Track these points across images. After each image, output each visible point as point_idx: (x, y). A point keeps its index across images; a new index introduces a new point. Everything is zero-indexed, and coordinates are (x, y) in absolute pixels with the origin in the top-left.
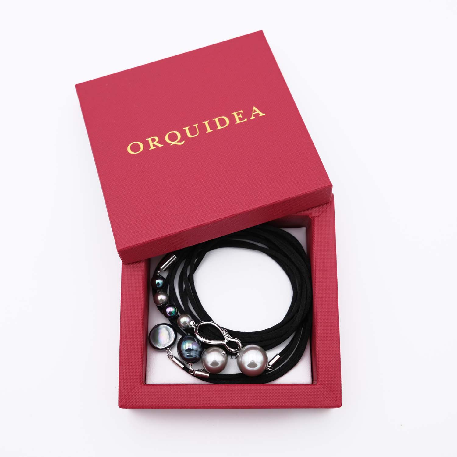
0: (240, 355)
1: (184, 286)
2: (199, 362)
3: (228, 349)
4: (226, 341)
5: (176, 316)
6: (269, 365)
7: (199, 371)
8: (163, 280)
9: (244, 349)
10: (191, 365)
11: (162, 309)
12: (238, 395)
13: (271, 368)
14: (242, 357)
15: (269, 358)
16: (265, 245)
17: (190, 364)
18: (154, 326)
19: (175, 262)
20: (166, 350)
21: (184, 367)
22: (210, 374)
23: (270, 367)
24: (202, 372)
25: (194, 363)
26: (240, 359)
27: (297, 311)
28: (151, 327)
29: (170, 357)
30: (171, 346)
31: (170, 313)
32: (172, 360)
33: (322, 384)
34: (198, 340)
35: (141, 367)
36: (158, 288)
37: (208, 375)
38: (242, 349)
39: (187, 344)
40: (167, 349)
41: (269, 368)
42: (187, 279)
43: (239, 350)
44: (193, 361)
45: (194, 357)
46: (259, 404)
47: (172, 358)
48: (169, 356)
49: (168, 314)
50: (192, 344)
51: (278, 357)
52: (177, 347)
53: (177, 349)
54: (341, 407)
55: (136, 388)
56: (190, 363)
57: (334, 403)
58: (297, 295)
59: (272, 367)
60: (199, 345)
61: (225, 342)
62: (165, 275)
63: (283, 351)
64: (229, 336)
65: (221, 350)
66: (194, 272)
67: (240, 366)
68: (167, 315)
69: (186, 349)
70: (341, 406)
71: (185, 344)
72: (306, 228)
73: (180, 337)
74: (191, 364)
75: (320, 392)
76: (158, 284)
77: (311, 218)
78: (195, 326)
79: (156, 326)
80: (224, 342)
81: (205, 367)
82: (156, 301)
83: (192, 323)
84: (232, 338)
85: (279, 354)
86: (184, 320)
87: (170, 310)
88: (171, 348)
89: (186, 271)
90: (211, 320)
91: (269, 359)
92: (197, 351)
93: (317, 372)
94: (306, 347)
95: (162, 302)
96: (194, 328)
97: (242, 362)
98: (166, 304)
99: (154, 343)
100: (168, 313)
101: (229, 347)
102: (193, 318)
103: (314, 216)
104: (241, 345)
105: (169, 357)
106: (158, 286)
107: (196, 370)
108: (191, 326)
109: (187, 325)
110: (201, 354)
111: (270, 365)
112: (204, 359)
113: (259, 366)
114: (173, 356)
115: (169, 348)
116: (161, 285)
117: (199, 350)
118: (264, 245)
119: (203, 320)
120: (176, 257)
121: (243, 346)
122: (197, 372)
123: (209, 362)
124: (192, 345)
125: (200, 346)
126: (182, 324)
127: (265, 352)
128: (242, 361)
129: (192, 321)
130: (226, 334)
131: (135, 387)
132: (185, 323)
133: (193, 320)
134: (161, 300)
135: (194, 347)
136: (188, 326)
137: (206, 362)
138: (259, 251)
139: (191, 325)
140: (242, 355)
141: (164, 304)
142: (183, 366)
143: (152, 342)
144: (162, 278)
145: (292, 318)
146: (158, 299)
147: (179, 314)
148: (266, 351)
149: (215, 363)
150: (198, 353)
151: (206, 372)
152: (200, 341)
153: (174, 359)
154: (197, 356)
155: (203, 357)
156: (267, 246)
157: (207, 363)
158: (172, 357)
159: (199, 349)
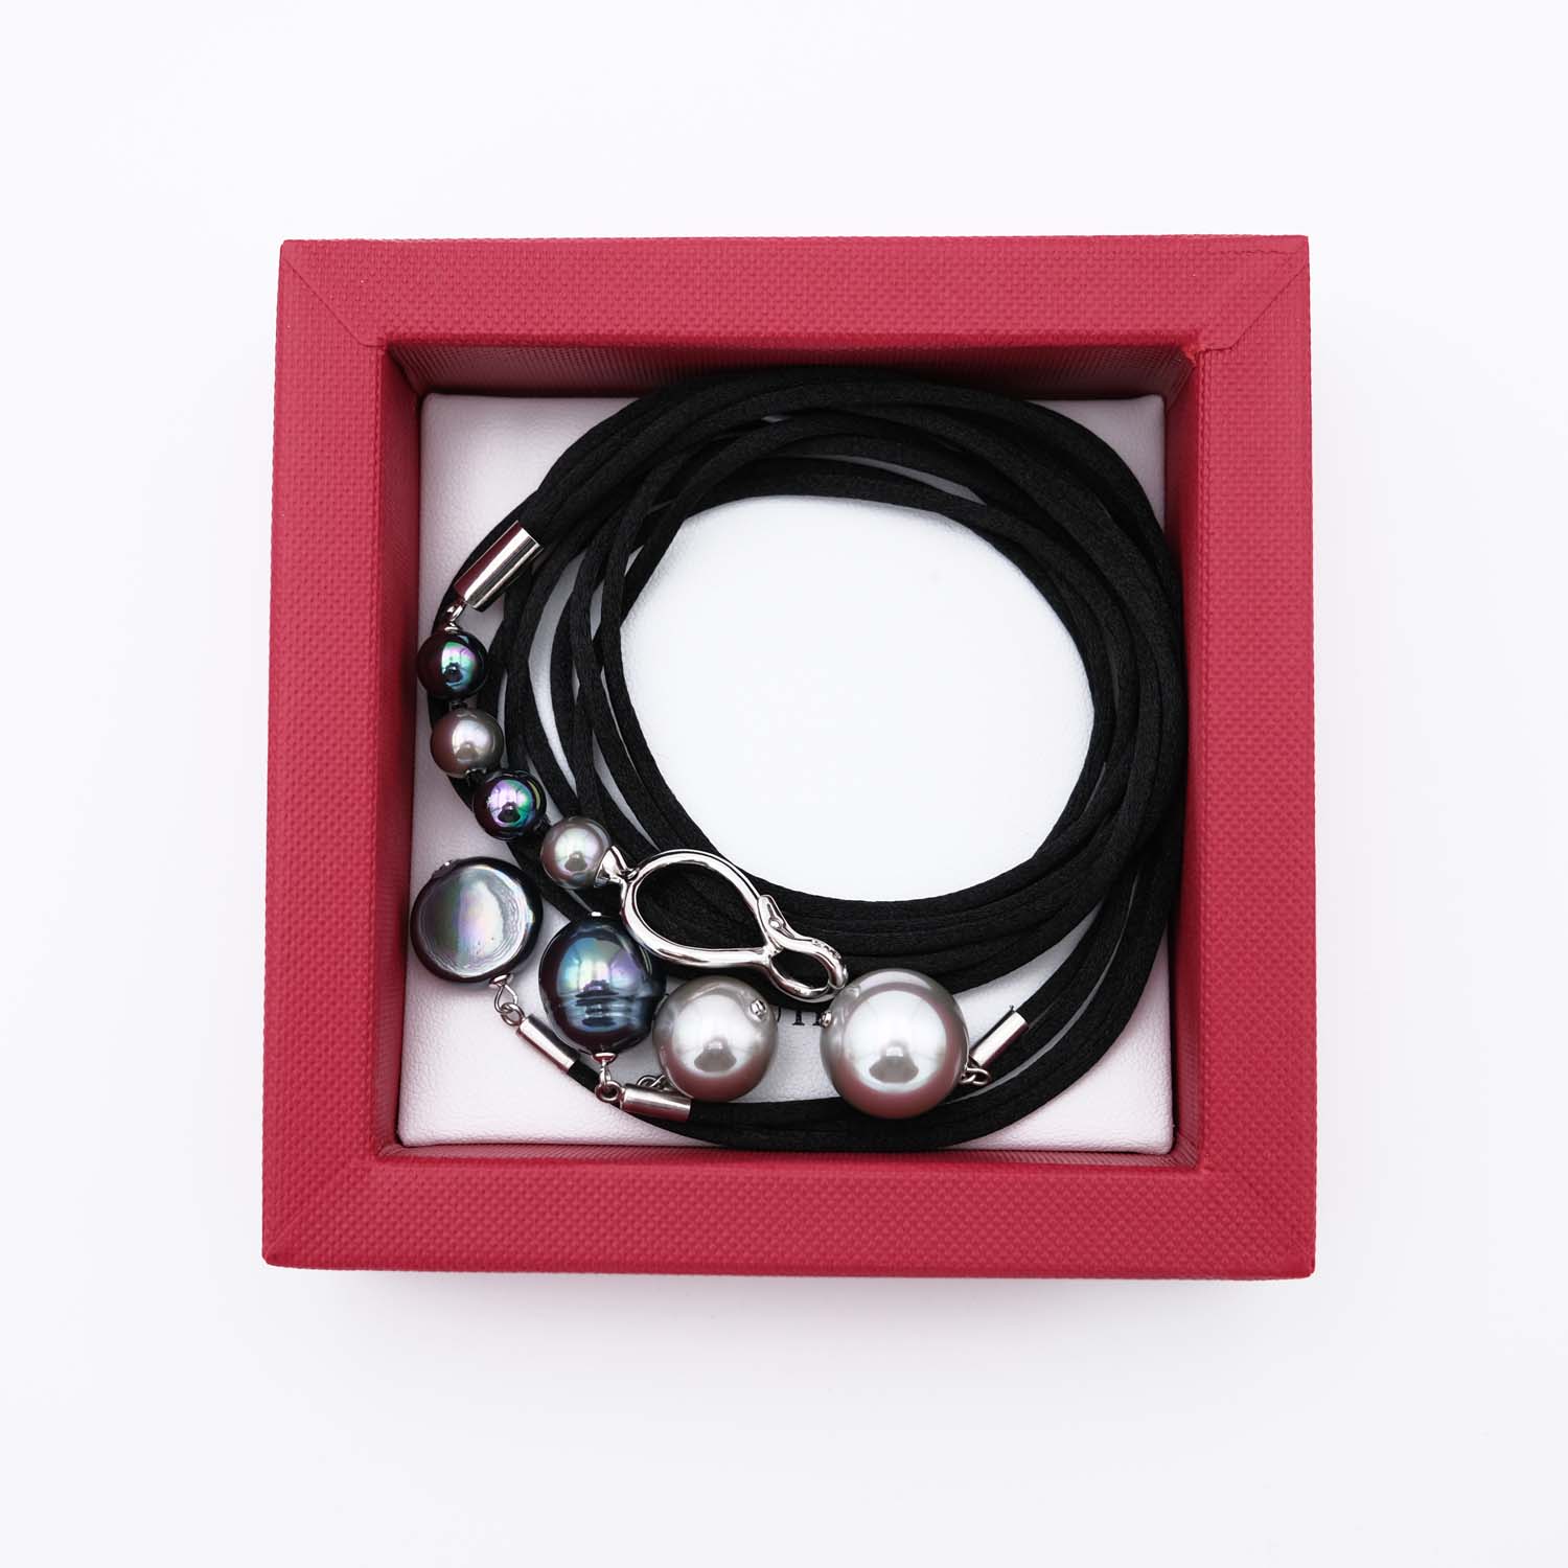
0: (835, 1022)
1: (577, 684)
2: (640, 1046)
3: (781, 986)
4: (769, 950)
5: (536, 828)
6: (973, 1063)
7: (644, 1087)
8: (477, 657)
9: (856, 991)
10: (604, 1064)
11: (472, 788)
12: (825, 1214)
13: (980, 1077)
14: (843, 1026)
15: (974, 1031)
16: (964, 484)
17: (599, 1060)
18: (438, 867)
19: (536, 565)
20: (492, 986)
21: (572, 1067)
22: (693, 1103)
23: (979, 1074)
24: (654, 1091)
25: (617, 1051)
26: (837, 1039)
27: (1113, 809)
28: (421, 874)
29: (512, 1016)
30: (512, 968)
31: (510, 813)
32: (519, 1032)
33: (1226, 1166)
34: (636, 946)
35: (366, 1076)
36: (452, 695)
37: (688, 1107)
38: (848, 989)
39: (584, 963)
40: (496, 980)
41: (974, 1077)
42: (591, 649)
43: (831, 991)
44: (615, 1045)
45: (619, 1024)
46: (921, 1257)
47: (520, 1022)
48: (504, 1012)
49: (497, 820)
50: (609, 965)
51: (1017, 1022)
52: (541, 975)
53: (540, 983)
54: (1312, 1275)
55: (343, 1175)
56: (598, 1055)
57: (1282, 1259)
58: (1113, 727)
59: (986, 1072)
60: (641, 970)
61: (763, 957)
62: (486, 631)
63: (1039, 992)
64: (788, 926)
65: (745, 992)
66: (624, 615)
67: (836, 1066)
68: (496, 825)
69: (582, 987)
70: (1313, 1271)
71: (577, 962)
72: (1165, 400)
73: (557, 923)
74: (607, 1058)
75: (1212, 1205)
76: (454, 671)
77: (1192, 358)
78: (625, 875)
79: (443, 867)
80: (761, 953)
81: (668, 1070)
82: (441, 753)
83: (610, 864)
84: (797, 935)
85: (1021, 1011)
86: (575, 846)
87: (506, 796)
88: (515, 975)
89: (587, 612)
90: (703, 844)
91: (974, 1034)
92: (629, 999)
93: (1203, 1107)
94: (1151, 978)
95: (468, 761)
96: (618, 887)
97: (843, 1050)
98: (490, 772)
99: (437, 954)
100: (495, 815)
101: (787, 978)
102: (618, 834)
103: (1207, 351)
104: (841, 972)
105: (504, 1018)
106: (449, 684)
107: (629, 1086)
108: (608, 876)
109: (586, 870)
110: (653, 1011)
111: (976, 1063)
112: (665, 1032)
113: (926, 1070)
114: (521, 1013)
115: (504, 977)
116: (466, 676)
117: (643, 993)
118: (961, 487)
119: (666, 845)
120: (537, 545)
121: (854, 976)
122: (630, 1095)
123: (687, 1051)
124: (610, 970)
125: (648, 974)
126: (562, 866)
127: (954, 1002)
128: (846, 1045)
129: (609, 853)
130: (772, 919)
131: (337, 1170)
132: (577, 862)
133: (614, 848)
134: (469, 750)
135: (622, 979)
136: (591, 878)
137: (675, 1046)
138: (934, 514)
139: (608, 871)
140: (848, 1019)
141: (479, 772)
142: (568, 1062)
143: (427, 947)
144: (473, 645)
145: (1085, 841)
146: (448, 747)
147: (552, 815)
148: (956, 997)
149: (716, 1057)
150: (636, 1007)
151: (674, 1094)
152: (650, 954)
153: (527, 1027)
154: (636, 1022)
155: (661, 1026)
156: (975, 491)
157: (679, 1051)
158: (517, 1018)
159: (641, 986)
